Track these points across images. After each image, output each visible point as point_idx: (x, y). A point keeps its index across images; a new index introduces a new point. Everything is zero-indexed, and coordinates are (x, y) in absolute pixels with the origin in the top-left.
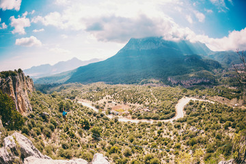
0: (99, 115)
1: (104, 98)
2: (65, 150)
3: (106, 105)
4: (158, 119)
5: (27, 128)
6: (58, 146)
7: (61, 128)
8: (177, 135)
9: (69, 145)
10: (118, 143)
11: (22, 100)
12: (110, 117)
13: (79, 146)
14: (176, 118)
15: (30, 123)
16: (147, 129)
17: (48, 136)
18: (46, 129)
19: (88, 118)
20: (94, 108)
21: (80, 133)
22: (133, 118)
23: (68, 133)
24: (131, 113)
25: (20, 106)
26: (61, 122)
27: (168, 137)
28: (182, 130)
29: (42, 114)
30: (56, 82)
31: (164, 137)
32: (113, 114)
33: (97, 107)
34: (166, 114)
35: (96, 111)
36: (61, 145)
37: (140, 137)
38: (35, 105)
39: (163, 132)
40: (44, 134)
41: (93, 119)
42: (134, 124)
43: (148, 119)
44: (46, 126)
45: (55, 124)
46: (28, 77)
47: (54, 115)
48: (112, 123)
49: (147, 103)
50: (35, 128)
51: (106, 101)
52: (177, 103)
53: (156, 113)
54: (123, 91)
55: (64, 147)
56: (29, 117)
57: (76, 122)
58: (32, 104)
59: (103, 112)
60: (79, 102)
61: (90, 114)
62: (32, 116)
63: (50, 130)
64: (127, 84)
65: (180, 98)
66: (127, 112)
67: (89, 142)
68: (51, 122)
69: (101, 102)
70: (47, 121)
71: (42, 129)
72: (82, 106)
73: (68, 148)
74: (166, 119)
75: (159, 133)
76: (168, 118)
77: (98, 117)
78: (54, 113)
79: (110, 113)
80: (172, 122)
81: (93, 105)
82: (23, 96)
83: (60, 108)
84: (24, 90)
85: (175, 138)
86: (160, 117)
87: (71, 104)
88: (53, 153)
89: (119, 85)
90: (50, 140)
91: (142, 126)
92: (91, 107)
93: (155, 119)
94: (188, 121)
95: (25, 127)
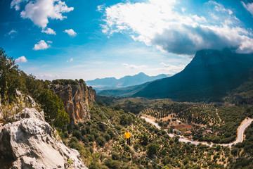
0: (161, 133)
1: (169, 116)
2: (113, 161)
3: (170, 123)
4: (217, 143)
5: (80, 133)
6: (108, 155)
7: (117, 140)
8: (231, 162)
9: (119, 157)
10: (171, 163)
11: (81, 107)
12: (171, 136)
13: (130, 159)
14: (235, 143)
15: (84, 129)
16: (205, 153)
17: (101, 144)
18: (100, 137)
19: (148, 134)
20: (156, 125)
21: (136, 148)
22: (195, 139)
23: (122, 146)
24: (193, 134)
25: (77, 112)
26: (120, 134)
27: (222, 163)
28: (238, 157)
29: (100, 123)
30: (121, 96)
31: (218, 163)
32: (175, 132)
33: (160, 124)
34: (227, 137)
35: (159, 128)
36: (111, 155)
37: (195, 161)
38: (94, 115)
39: (219, 157)
40: (97, 142)
41: (153, 136)
42: (194, 145)
43: (209, 141)
44: (102, 135)
45: (112, 135)
46: (91, 87)
47: (113, 126)
48: (171, 142)
49: (211, 124)
50: (89, 135)
51: (170, 118)
52: (239, 125)
53: (218, 135)
54: (189, 110)
55: (114, 157)
56: (85, 123)
57: (135, 136)
58: (91, 113)
59: (166, 130)
60: (142, 117)
61: (151, 130)
62: (89, 124)
63: (104, 140)
64: (194, 102)
65: (243, 119)
66: (189, 132)
67: (141, 158)
68: (108, 133)
69: (165, 119)
70: (104, 131)
71: (96, 137)
72: (145, 121)
73: (117, 159)
74: (225, 143)
75: (215, 158)
76: (228, 143)
77: (159, 135)
78: (114, 124)
79: (171, 132)
80: (230, 147)
81: (156, 122)
82: (83, 104)
83: (121, 121)
84: (85, 99)
85: (228, 165)
86: (221, 140)
87: (134, 118)
88: (99, 161)
89: (186, 103)
90: (101, 149)
91: (201, 148)
92: (154, 124)
93: (215, 142)
94: (246, 146)
95: (78, 131)
